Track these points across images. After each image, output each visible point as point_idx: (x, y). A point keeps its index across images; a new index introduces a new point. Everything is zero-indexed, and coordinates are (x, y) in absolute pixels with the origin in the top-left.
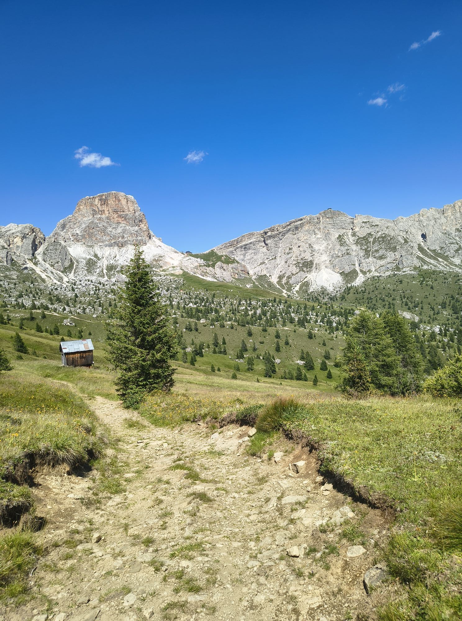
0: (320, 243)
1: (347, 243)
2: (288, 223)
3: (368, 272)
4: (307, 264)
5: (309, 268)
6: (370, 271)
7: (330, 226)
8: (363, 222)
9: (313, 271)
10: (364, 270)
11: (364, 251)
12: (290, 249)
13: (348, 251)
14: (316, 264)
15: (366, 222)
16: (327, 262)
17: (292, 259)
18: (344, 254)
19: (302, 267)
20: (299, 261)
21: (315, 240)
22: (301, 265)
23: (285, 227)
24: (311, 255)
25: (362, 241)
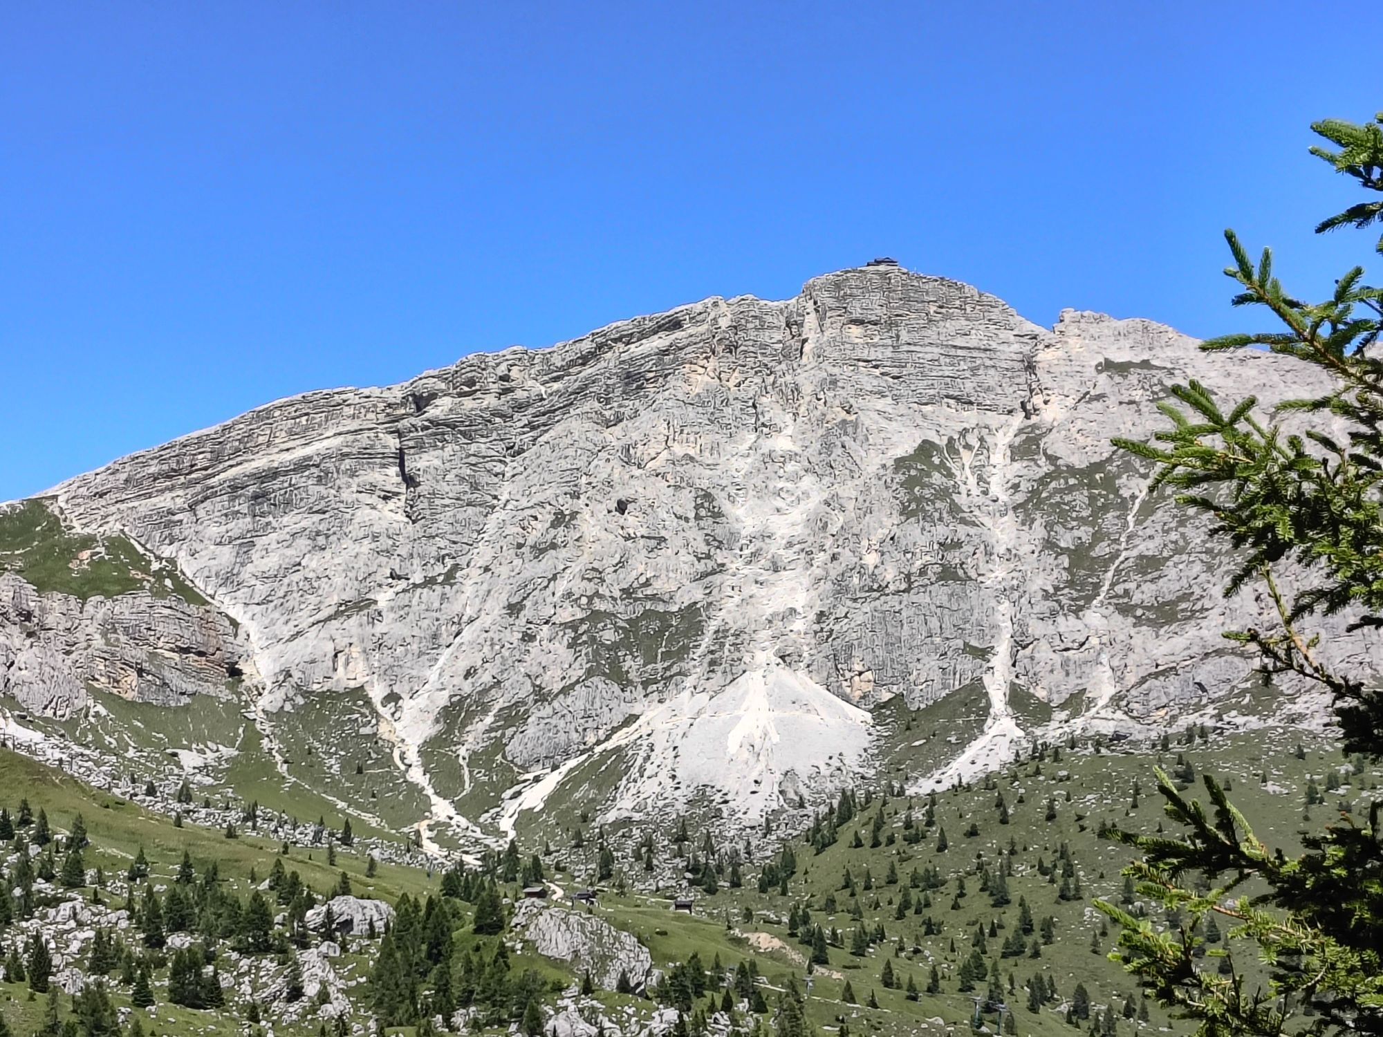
0: (778, 493)
1: (961, 500)
2: (587, 346)
3: (1062, 707)
4: (660, 633)
5: (666, 656)
6: (1076, 702)
7: (868, 379)
8: (1108, 366)
9: (689, 682)
10: (1041, 693)
11: (1065, 561)
12: (560, 519)
13: (954, 557)
14: (720, 634)
15: (1122, 369)
16: (798, 625)
17: (561, 586)
18: (923, 572)
19: (615, 647)
20: (600, 605)
21: (744, 465)
22: (609, 636)
23: (565, 369)
24: (701, 567)
25: (1070, 489)
